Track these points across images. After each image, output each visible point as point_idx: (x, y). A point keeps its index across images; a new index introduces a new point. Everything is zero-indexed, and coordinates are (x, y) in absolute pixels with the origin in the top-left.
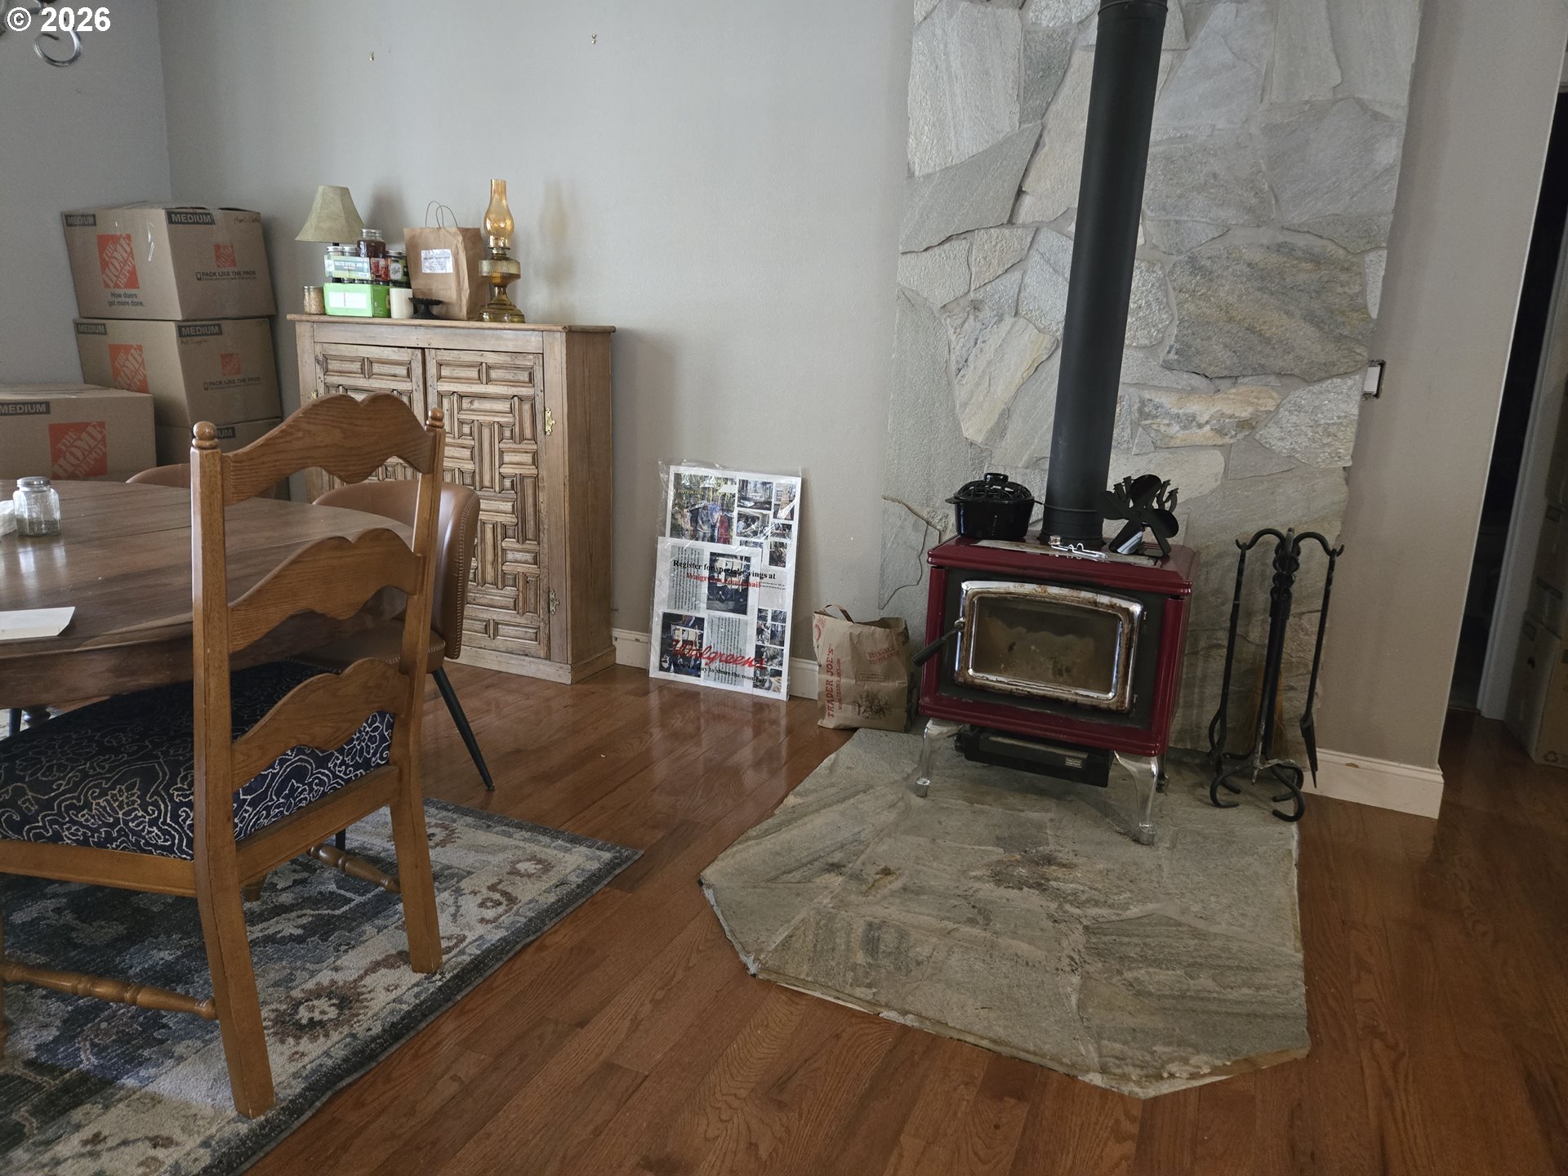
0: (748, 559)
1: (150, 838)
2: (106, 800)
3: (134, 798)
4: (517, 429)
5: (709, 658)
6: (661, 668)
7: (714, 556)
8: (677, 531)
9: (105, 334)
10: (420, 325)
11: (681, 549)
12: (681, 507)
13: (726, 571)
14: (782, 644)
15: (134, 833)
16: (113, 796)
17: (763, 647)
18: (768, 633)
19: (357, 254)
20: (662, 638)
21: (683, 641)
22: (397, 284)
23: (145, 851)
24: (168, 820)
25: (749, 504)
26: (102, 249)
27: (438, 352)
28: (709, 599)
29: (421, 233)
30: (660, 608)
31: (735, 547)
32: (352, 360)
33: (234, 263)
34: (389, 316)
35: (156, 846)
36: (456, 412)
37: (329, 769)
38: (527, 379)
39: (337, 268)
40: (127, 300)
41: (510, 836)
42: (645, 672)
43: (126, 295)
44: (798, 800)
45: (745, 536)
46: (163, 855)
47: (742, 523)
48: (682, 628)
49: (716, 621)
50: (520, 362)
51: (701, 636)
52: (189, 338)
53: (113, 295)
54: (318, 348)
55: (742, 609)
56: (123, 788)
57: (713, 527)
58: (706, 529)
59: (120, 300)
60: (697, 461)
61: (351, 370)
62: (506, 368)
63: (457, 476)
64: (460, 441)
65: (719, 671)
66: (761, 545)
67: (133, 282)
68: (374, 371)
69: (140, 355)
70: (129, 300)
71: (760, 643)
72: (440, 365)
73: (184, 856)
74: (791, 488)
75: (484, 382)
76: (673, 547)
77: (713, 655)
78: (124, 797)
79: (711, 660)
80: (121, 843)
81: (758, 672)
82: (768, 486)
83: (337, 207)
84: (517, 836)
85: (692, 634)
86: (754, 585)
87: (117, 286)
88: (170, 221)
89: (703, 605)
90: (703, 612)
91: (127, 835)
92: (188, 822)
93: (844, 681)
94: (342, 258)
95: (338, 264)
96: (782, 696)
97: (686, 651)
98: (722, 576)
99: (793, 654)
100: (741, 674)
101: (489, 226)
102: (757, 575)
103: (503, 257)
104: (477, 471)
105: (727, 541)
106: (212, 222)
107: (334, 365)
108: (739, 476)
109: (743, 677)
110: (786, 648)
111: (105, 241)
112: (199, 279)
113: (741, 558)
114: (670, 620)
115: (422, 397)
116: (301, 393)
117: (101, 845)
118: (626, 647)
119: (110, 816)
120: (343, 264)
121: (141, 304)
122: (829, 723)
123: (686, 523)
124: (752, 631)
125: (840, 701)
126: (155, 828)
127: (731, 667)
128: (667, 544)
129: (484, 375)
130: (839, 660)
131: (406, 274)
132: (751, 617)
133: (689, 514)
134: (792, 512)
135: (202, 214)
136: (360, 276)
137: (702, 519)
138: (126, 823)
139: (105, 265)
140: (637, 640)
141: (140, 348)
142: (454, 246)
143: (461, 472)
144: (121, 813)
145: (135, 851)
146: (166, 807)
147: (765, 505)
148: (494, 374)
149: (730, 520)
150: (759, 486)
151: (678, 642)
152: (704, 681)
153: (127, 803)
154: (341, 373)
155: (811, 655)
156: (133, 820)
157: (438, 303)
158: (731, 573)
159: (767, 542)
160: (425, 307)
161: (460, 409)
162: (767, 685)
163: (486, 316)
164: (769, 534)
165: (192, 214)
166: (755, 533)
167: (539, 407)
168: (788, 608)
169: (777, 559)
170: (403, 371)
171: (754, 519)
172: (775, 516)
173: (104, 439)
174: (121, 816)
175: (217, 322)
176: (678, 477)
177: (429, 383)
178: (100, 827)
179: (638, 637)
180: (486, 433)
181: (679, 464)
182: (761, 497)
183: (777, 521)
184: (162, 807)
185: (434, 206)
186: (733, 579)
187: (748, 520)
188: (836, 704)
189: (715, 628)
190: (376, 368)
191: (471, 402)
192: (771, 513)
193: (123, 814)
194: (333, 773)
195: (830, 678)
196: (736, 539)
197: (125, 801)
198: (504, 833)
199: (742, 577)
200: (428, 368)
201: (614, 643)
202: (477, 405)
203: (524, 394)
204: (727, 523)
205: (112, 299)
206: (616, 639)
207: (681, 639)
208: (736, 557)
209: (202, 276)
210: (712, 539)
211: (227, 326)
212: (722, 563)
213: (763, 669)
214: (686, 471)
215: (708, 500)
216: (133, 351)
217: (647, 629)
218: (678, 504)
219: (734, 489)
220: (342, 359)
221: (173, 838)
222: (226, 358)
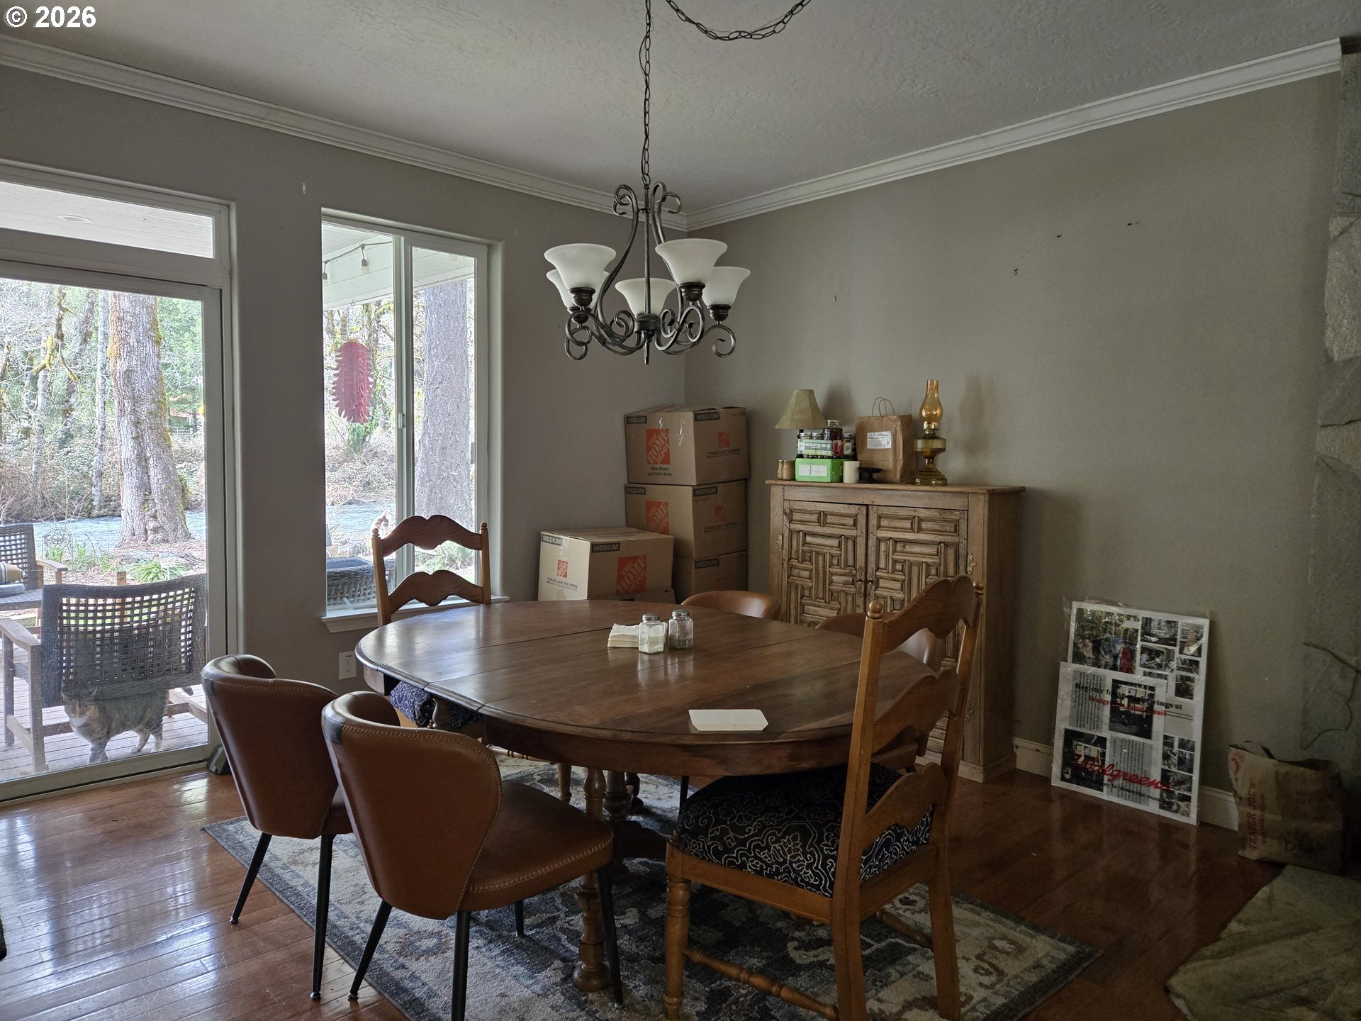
0: (1152, 689)
1: (805, 877)
2: (780, 845)
3: (798, 847)
4: (942, 569)
5: (1111, 775)
6: (1063, 779)
7: (1116, 684)
8: (1079, 658)
9: (645, 494)
10: (867, 488)
11: (1083, 674)
12: (1083, 638)
13: (1130, 697)
14: (1191, 770)
15: (795, 871)
16: (785, 843)
17: (1170, 771)
18: (1175, 759)
19: (822, 437)
20: (1064, 752)
21: (1085, 756)
22: (848, 458)
23: (798, 885)
24: (819, 867)
25: (1154, 639)
26: (648, 439)
27: (879, 508)
28: (1111, 721)
29: (868, 420)
30: (1063, 723)
31: (1138, 676)
32: (811, 513)
33: (728, 445)
34: (841, 480)
35: (808, 884)
36: (891, 553)
37: (901, 843)
38: (953, 530)
39: (807, 448)
40: (661, 471)
41: (979, 914)
42: (1047, 780)
43: (661, 469)
44: (1242, 928)
45: (1149, 668)
46: (811, 890)
47: (1145, 656)
48: (1083, 745)
49: (1119, 743)
50: (948, 516)
51: (1103, 754)
52: (699, 497)
53: (652, 468)
54: (786, 504)
55: (1147, 733)
56: (790, 838)
57: (1115, 657)
58: (1108, 658)
59: (657, 471)
60: (1101, 599)
61: (810, 520)
62: (935, 521)
63: (889, 602)
64: (893, 576)
65: (1122, 789)
66: (1165, 677)
67: (666, 460)
68: (828, 521)
69: (666, 509)
70: (663, 472)
71: (1166, 768)
72: (880, 517)
73: (827, 894)
74: (1198, 629)
75: (916, 531)
76: (1075, 672)
77: (1115, 773)
78: (792, 845)
79: (1114, 777)
80: (785, 877)
81: (1165, 795)
82: (1173, 624)
83: (806, 404)
84: (983, 915)
85: (1094, 751)
86: (1159, 713)
87: (656, 463)
88: (696, 419)
89: (1106, 726)
90: (1105, 733)
91: (789, 873)
92: (832, 870)
93: (1268, 816)
94: (811, 441)
95: (807, 445)
96: (1192, 819)
97: (1088, 766)
98: (1125, 702)
99: (1203, 782)
100: (1147, 794)
101: (924, 414)
102: (1162, 704)
103: (933, 436)
104: (906, 599)
105: (1130, 670)
106: (719, 418)
107: (797, 516)
108: (1142, 614)
109: (1149, 797)
110: (1196, 776)
111: (652, 433)
112: (708, 457)
113: (1145, 687)
114: (1070, 736)
115: (864, 541)
116: (771, 535)
117: (770, 876)
118: (1026, 755)
119: (781, 857)
120: (811, 445)
121: (670, 474)
122: (1252, 854)
123: (1088, 652)
124: (1157, 755)
125: (1264, 834)
126: (810, 871)
127: (1135, 787)
128: (1068, 669)
129: (916, 526)
130: (1262, 796)
131: (854, 449)
132: (1157, 743)
133: (1090, 644)
134: (1199, 649)
135: (714, 413)
136: (824, 453)
137: (1104, 650)
138: (791, 863)
139: (649, 448)
140: (1037, 750)
141: (666, 504)
142: (894, 429)
143: (892, 599)
144: (789, 856)
145: (792, 884)
146: (819, 857)
147: (1171, 641)
148: (924, 525)
149: (1133, 652)
150: (1163, 624)
151: (1080, 756)
152: (1105, 795)
153: (794, 850)
154: (802, 522)
155: (1226, 785)
156: (796, 862)
157: (879, 470)
158: (1133, 699)
159: (1172, 676)
160: (869, 474)
161: (895, 551)
162: (1175, 807)
163: (918, 481)
164: (1175, 667)
165: (708, 413)
166: (1159, 666)
167: (962, 551)
168: (1197, 737)
169: (1184, 689)
170: (850, 521)
171: (1158, 653)
172: (1181, 652)
173: (645, 568)
174: (788, 858)
175: (715, 485)
176: (1080, 611)
177: (870, 531)
178: (773, 863)
179: (1038, 748)
180: (915, 570)
181: (1082, 600)
182: (1166, 634)
183: (1183, 657)
184: (817, 856)
185: (879, 400)
186: (1136, 705)
187: (1152, 654)
188: (1260, 837)
189: (1118, 749)
190: (829, 519)
191: (904, 546)
192: (1177, 649)
193: (790, 857)
194: (902, 845)
195: (1252, 811)
196: (1139, 670)
197: (793, 848)
198: (972, 911)
199: (1146, 705)
200: (870, 519)
201: (1015, 750)
202: (908, 548)
203: (949, 541)
204: (1129, 655)
205: (651, 471)
206: (1017, 747)
207: (1083, 754)
208: (1140, 686)
209: (712, 454)
210: (1114, 668)
211: (720, 487)
212: (1124, 690)
213: (1170, 793)
214: (1089, 607)
215: (1110, 633)
216: (662, 506)
217: (1049, 742)
218: (1079, 634)
219: (1138, 625)
220: (803, 512)
221: (821, 880)
222: (719, 509)
